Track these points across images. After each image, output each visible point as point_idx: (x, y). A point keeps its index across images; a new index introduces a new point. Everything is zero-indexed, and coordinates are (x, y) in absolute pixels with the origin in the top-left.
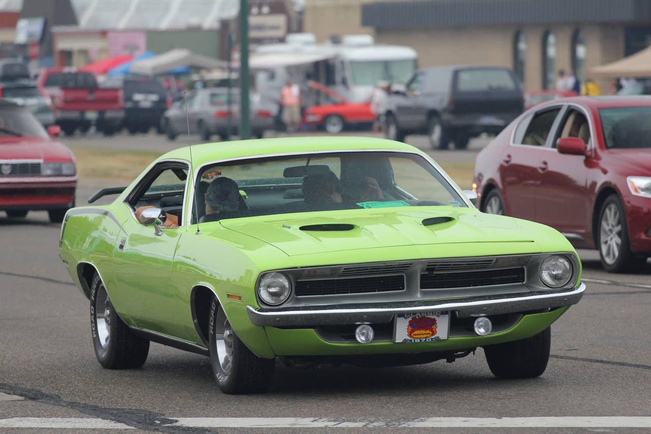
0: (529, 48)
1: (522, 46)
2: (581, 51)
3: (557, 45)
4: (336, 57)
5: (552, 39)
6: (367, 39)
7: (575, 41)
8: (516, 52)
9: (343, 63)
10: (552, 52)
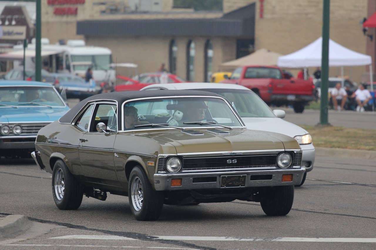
0: (179, 50)
1: (175, 49)
2: (210, 53)
3: (195, 48)
4: (63, 52)
5: (193, 45)
6: (82, 42)
7: (207, 46)
8: (171, 52)
9: (67, 56)
10: (193, 52)
